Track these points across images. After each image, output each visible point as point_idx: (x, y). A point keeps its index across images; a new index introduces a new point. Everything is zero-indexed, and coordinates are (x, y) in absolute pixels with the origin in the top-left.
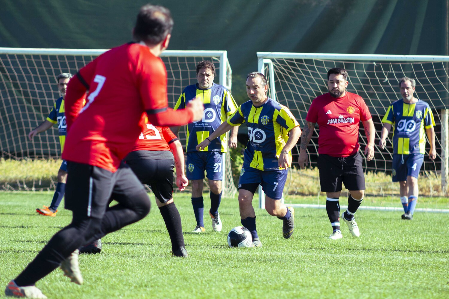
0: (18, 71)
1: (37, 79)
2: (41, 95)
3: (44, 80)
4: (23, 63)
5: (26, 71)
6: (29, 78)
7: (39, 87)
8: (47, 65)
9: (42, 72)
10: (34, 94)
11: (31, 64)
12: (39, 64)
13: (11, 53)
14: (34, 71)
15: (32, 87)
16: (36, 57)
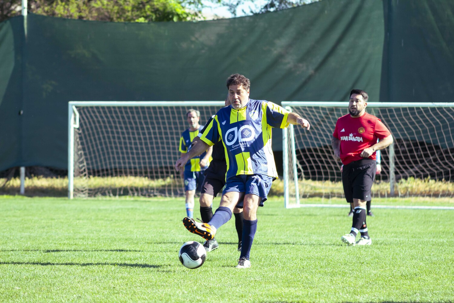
0: (107, 117)
1: (120, 123)
2: (123, 133)
3: (125, 123)
4: (110, 112)
5: (112, 117)
6: (115, 122)
7: (121, 128)
8: (126, 113)
9: (123, 118)
10: (118, 133)
11: (116, 112)
12: (121, 112)
13: (103, 105)
14: (118, 117)
15: (116, 128)
16: (120, 108)
